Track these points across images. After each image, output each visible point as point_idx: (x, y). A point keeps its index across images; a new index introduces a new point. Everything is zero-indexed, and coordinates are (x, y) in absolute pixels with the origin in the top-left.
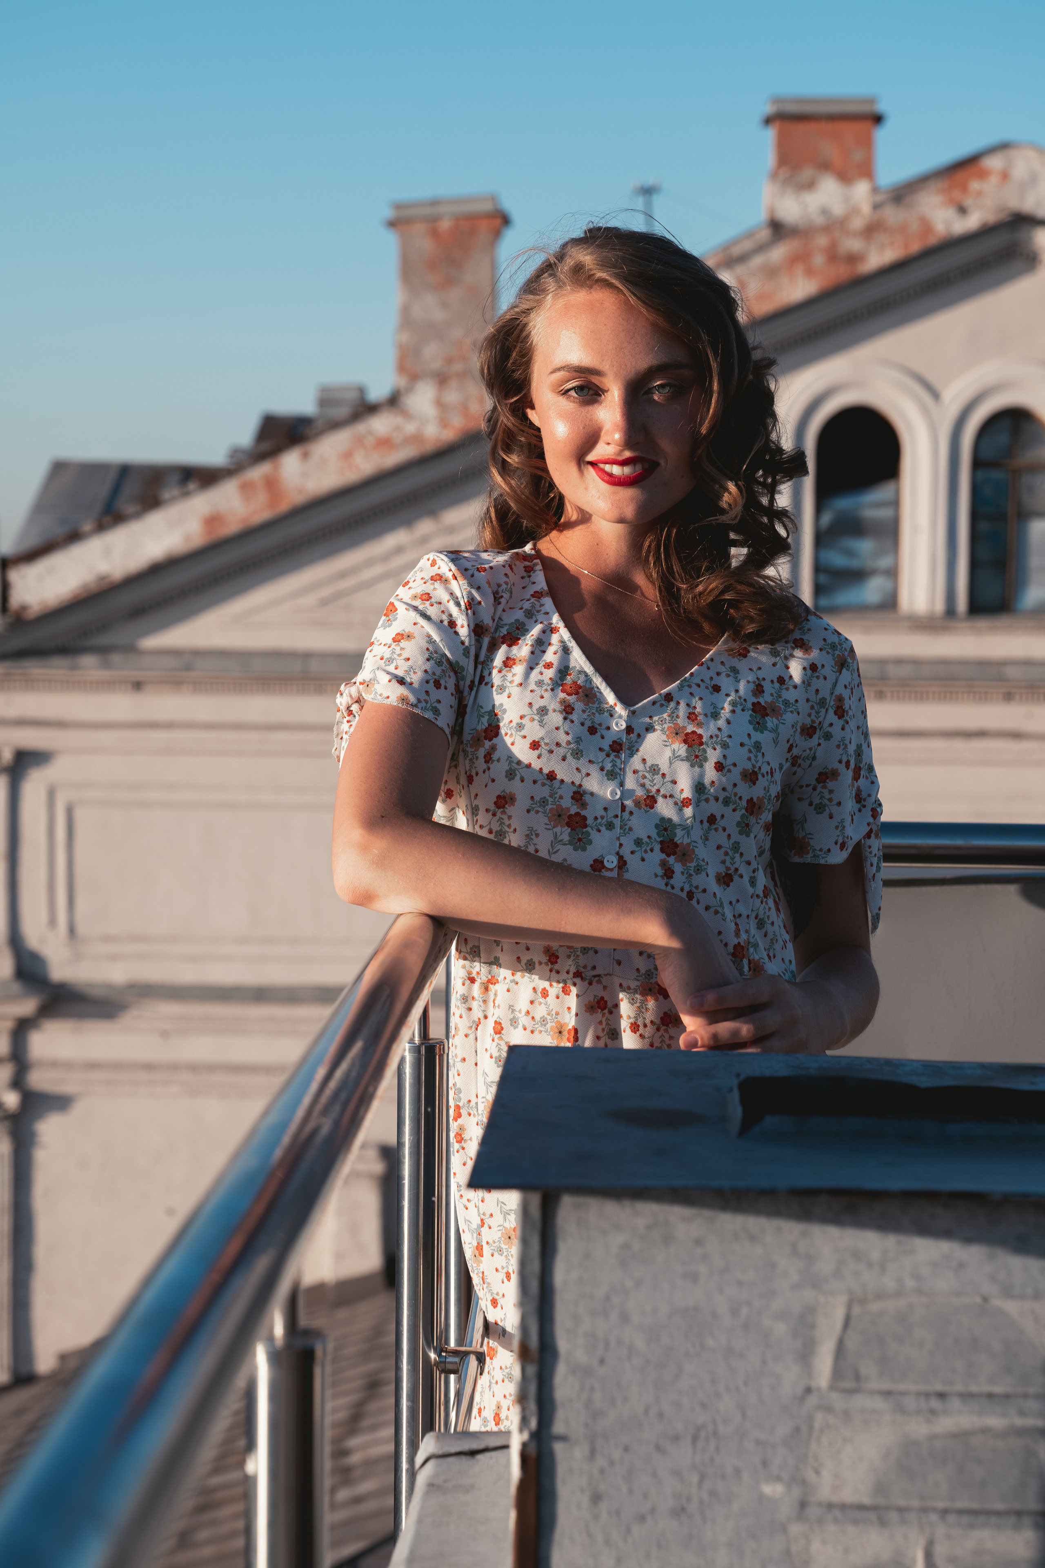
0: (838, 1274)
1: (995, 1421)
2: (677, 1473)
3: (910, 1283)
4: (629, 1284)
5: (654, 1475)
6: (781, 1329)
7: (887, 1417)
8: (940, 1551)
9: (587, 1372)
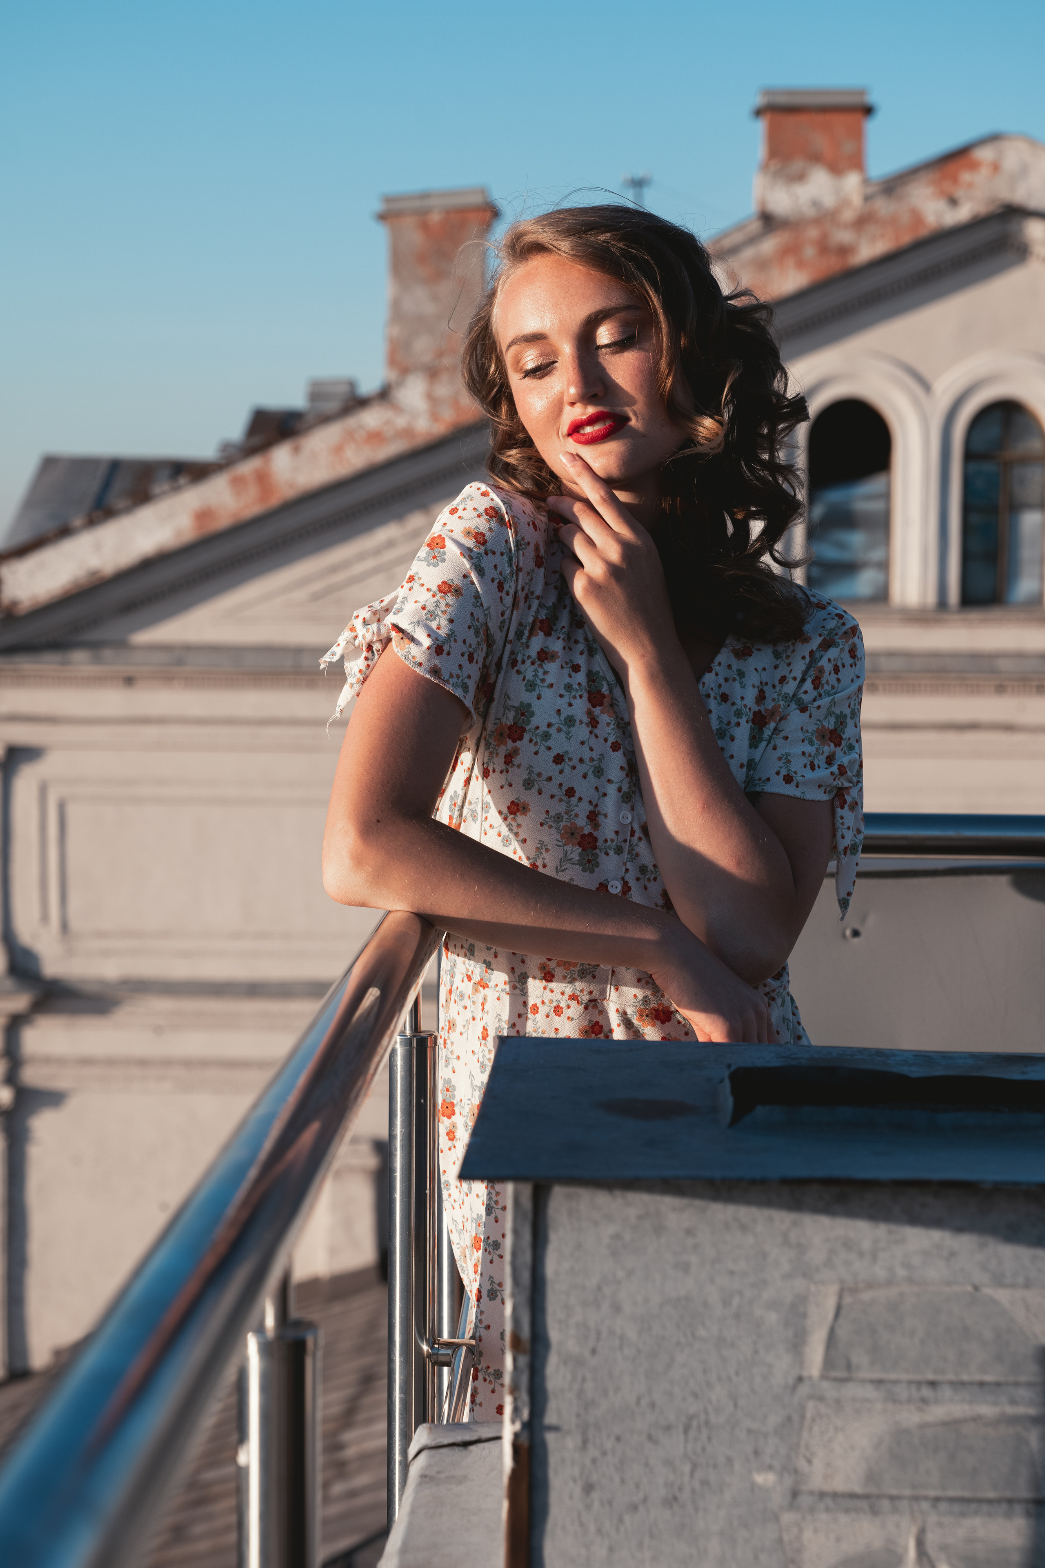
0: (829, 1263)
1: (986, 1410)
2: (669, 1463)
4: (621, 1274)
5: (647, 1464)
6: (772, 1318)
7: (879, 1406)
8: (932, 1538)
9: (578, 1362)
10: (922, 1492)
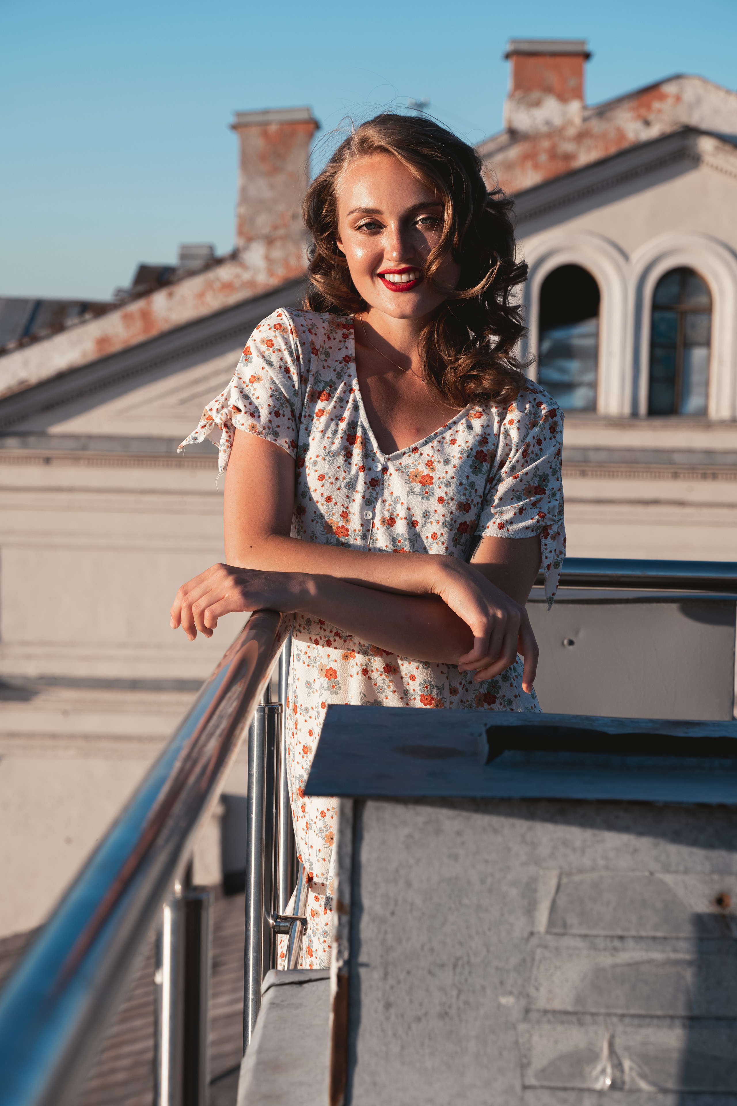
0: (552, 855)
1: (657, 956)
2: (442, 989)
3: (601, 862)
4: (412, 861)
5: (427, 990)
6: (514, 892)
7: (585, 952)
8: (619, 1042)
9: (383, 921)
10: (612, 1011)
